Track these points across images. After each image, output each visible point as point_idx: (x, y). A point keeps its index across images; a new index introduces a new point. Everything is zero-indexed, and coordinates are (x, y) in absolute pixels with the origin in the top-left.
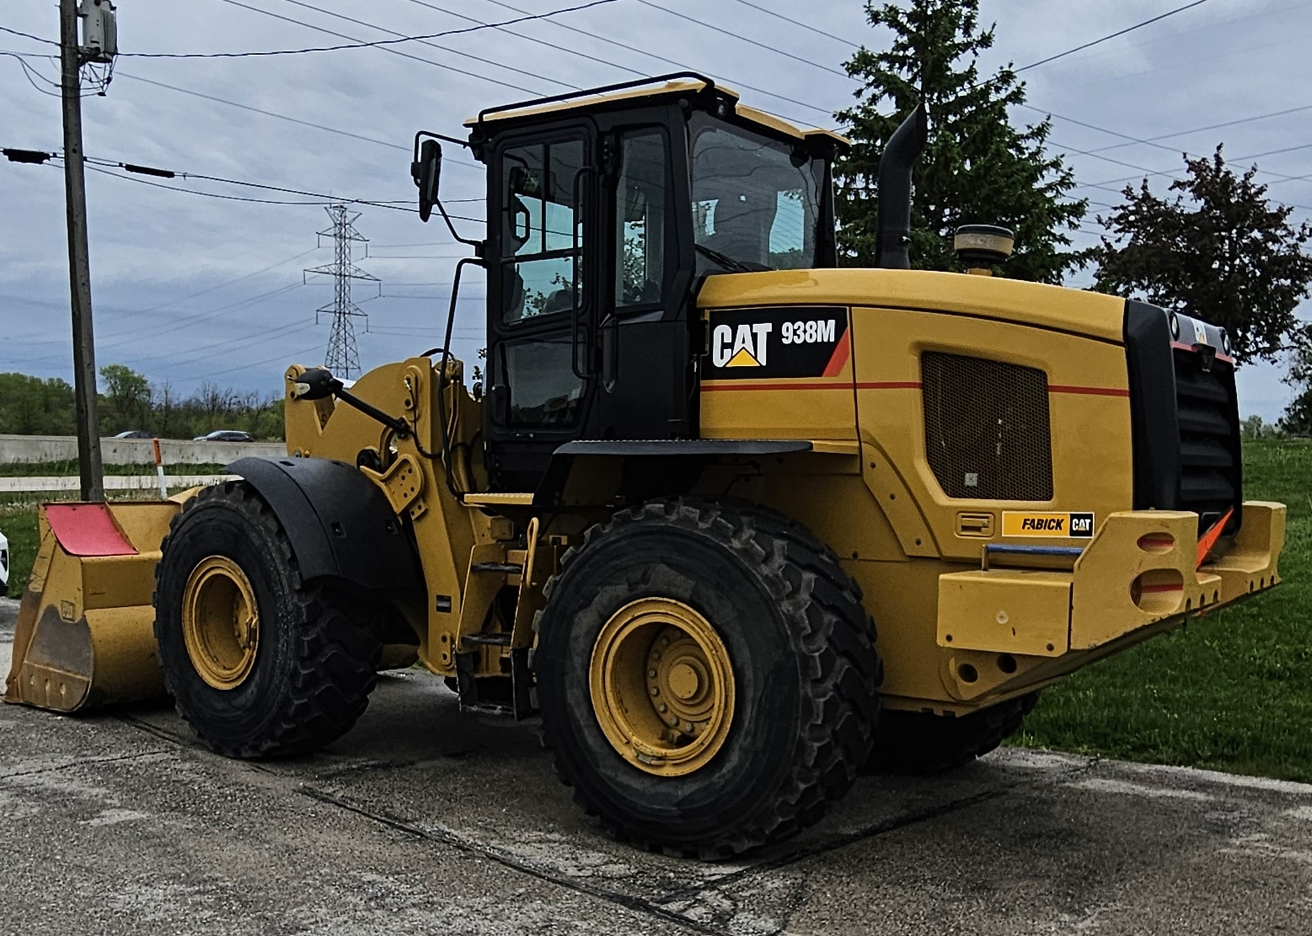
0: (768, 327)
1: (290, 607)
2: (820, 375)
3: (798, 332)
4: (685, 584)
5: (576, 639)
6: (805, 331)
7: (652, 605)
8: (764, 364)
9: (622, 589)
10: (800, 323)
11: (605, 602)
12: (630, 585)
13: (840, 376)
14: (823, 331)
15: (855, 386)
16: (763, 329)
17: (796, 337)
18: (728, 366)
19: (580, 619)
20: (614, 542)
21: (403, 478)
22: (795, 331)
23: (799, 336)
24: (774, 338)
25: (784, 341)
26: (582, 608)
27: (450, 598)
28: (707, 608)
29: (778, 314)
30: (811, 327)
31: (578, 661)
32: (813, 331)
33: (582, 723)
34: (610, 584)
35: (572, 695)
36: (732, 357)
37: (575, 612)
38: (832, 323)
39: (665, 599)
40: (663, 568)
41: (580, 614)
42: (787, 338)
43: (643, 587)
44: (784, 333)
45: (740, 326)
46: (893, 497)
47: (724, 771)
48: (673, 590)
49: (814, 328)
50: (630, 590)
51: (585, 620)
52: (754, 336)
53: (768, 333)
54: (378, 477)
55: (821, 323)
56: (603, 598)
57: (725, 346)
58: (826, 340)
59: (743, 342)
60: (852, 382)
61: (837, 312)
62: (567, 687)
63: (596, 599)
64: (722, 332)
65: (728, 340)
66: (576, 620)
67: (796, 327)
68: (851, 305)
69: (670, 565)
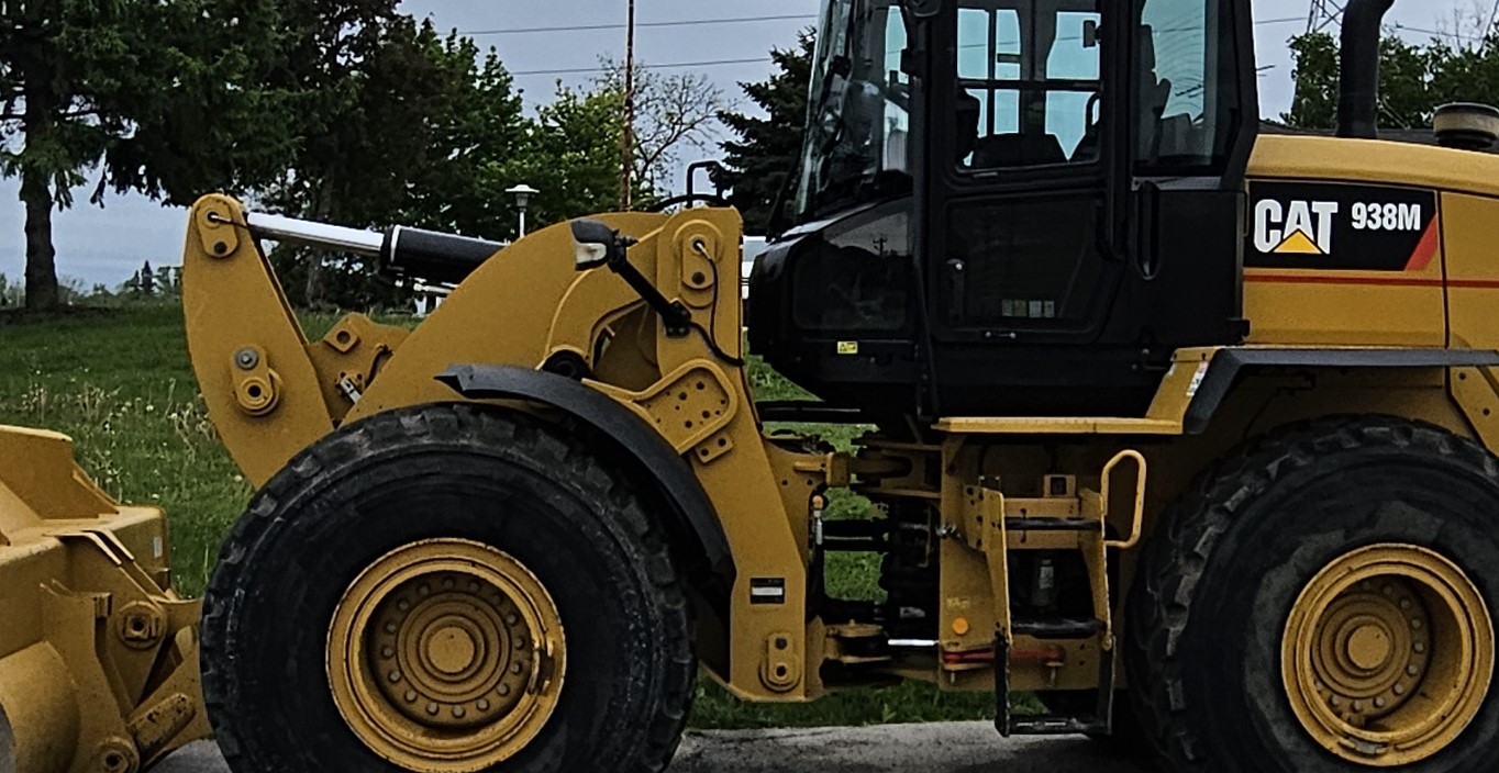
0: (1333, 207)
1: (656, 613)
2: (1401, 268)
3: (1373, 216)
4: (1426, 523)
5: (1264, 605)
6: (1382, 215)
7: (1380, 554)
8: (1327, 251)
9: (1336, 537)
10: (1376, 206)
11: (1309, 555)
12: (1347, 531)
13: (1428, 272)
14: (1407, 217)
15: (1445, 283)
16: (1327, 209)
17: (1370, 222)
18: (1276, 251)
19: (1270, 580)
20: (1323, 477)
21: (683, 397)
22: (1369, 214)
23: (1374, 221)
24: (1341, 221)
25: (1355, 225)
26: (1275, 565)
27: (783, 580)
28: (1459, 552)
29: (1346, 192)
30: (1390, 211)
31: (1263, 637)
32: (1392, 216)
33: (1268, 717)
34: (1318, 531)
35: (1255, 682)
36: (1282, 241)
37: (1264, 571)
38: (1416, 208)
39: (1401, 545)
40: (1399, 505)
41: (1273, 574)
42: (1359, 221)
43: (1366, 533)
44: (1355, 215)
45: (1293, 203)
46: (1486, 412)
47: (1478, 744)
48: (1411, 531)
49: (1394, 211)
50: (1346, 537)
51: (1278, 580)
52: (1314, 218)
53: (1333, 215)
54: (630, 397)
55: (1403, 206)
56: (1303, 552)
57: (1270, 226)
58: (1409, 228)
59: (1299, 222)
60: (1441, 278)
61: (1424, 196)
62: (1247, 672)
63: (1297, 553)
64: (1267, 207)
65: (1276, 218)
66: (1265, 581)
67: (1370, 209)
68: (1440, 190)
69: (1408, 500)
